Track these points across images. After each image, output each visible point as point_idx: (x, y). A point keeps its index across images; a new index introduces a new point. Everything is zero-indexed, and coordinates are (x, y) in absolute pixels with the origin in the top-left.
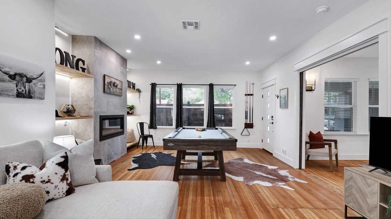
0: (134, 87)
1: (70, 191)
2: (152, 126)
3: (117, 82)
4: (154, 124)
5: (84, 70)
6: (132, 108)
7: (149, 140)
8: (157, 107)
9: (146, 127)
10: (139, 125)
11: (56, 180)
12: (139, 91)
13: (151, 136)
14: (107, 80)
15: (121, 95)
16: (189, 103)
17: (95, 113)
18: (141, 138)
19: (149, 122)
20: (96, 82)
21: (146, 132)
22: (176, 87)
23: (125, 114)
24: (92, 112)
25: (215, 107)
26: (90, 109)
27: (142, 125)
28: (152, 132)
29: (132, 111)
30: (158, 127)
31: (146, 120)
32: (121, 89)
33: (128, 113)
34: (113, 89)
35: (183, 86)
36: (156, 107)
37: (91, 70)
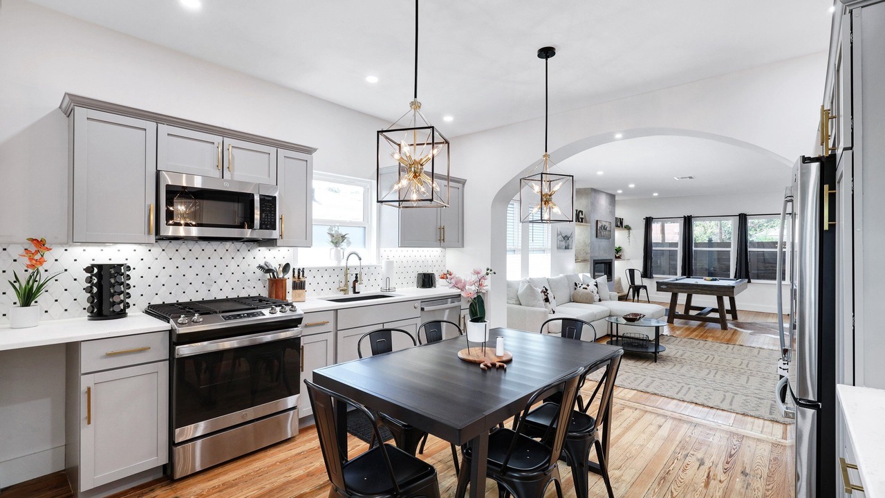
0: (621, 223)
1: (600, 300)
2: (646, 274)
3: (607, 224)
4: (649, 272)
5: (582, 219)
6: (618, 250)
7: (642, 292)
8: (654, 248)
9: (638, 275)
10: (628, 271)
11: (595, 292)
12: (628, 228)
13: (645, 287)
14: (599, 225)
15: (610, 237)
16: (710, 240)
17: (591, 257)
18: (631, 289)
19: (641, 269)
20: (591, 228)
21: (638, 281)
22: (682, 221)
23: (613, 258)
24: (588, 257)
25: (749, 249)
26: (587, 253)
27: (632, 272)
28: (646, 282)
29: (620, 254)
30: (654, 276)
31: (639, 266)
32: (610, 231)
33: (616, 257)
34: (604, 233)
35: (693, 219)
36: (651, 249)
37: (588, 219)
